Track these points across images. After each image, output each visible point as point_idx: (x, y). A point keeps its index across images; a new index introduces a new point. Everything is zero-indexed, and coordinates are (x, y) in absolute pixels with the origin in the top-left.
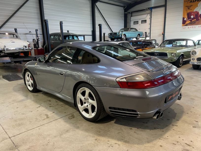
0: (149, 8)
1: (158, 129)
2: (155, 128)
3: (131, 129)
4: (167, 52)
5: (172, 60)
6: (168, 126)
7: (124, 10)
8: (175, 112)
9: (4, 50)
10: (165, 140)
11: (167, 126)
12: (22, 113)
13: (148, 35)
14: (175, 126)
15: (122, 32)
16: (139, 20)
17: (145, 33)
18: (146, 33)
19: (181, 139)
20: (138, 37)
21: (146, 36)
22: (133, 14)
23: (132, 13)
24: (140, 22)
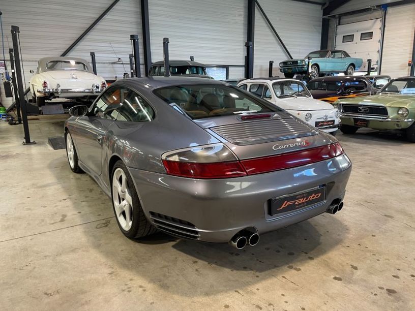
0: (380, 6)
1: (252, 270)
2: (245, 268)
3: (195, 262)
4: (387, 105)
5: (397, 125)
6: (278, 267)
7: (322, 11)
8: (321, 241)
9: (57, 92)
10: (245, 295)
11: (275, 267)
12: (28, 207)
13: (375, 67)
14: (296, 269)
15: (309, 59)
16: (357, 33)
17: (367, 63)
18: (369, 61)
19: (285, 299)
20: (349, 71)
21: (370, 69)
22: (343, 20)
23: (340, 16)
24: (357, 36)
